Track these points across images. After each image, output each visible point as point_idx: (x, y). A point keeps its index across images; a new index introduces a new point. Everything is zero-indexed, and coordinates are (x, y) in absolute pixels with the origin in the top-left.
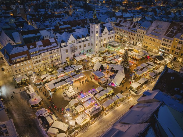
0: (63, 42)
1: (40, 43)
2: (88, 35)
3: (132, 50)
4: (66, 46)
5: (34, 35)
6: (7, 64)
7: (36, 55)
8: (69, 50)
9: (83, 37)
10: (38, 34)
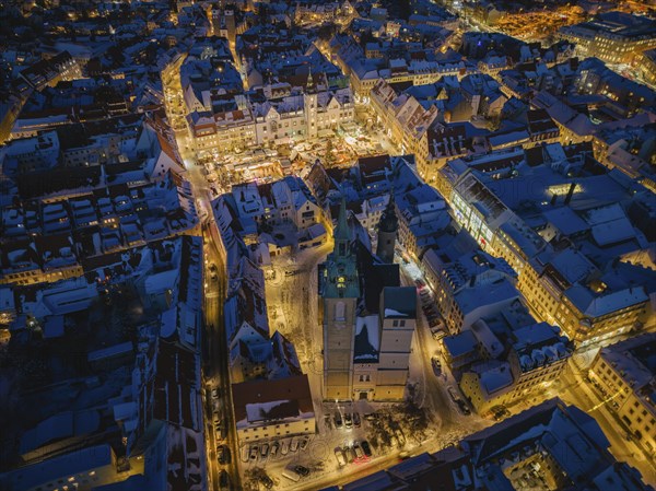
0: (260, 116)
1: (229, 115)
2: (299, 109)
3: (369, 141)
4: (264, 121)
5: (227, 102)
6: (190, 135)
7: (223, 129)
8: (268, 128)
9: (292, 110)
10: (232, 101)
